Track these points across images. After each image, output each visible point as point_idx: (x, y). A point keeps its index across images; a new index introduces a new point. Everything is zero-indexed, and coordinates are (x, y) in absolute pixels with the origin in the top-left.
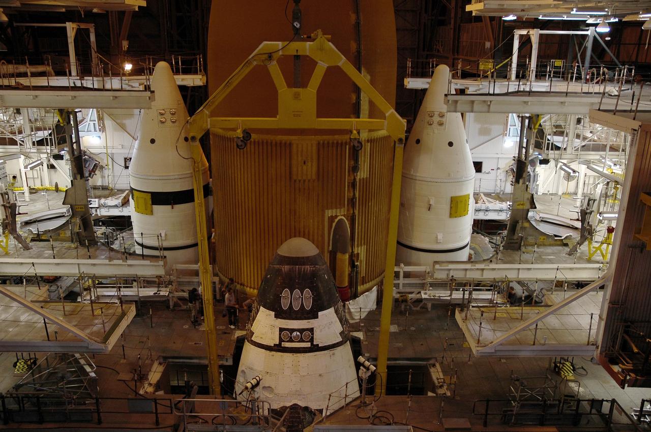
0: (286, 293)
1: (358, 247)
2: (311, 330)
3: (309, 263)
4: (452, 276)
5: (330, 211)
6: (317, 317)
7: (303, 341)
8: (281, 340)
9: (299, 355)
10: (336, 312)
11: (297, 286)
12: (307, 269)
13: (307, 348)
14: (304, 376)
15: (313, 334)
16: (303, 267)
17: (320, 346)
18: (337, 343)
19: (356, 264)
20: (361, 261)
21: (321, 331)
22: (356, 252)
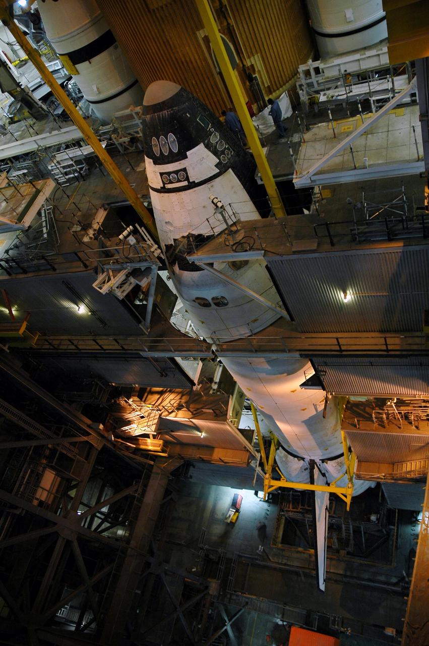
0: (154, 140)
1: (249, 57)
2: (185, 170)
3: (166, 108)
4: (346, 71)
5: (201, 31)
6: (186, 157)
7: (181, 181)
8: (164, 184)
9: (181, 193)
10: (208, 146)
11: (161, 133)
12: (165, 114)
13: (185, 186)
14: (190, 210)
15: (187, 173)
16: (161, 113)
17: (196, 182)
18: (214, 175)
19: (254, 76)
20: (259, 71)
21: (193, 169)
22: (249, 64)
